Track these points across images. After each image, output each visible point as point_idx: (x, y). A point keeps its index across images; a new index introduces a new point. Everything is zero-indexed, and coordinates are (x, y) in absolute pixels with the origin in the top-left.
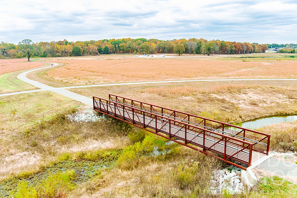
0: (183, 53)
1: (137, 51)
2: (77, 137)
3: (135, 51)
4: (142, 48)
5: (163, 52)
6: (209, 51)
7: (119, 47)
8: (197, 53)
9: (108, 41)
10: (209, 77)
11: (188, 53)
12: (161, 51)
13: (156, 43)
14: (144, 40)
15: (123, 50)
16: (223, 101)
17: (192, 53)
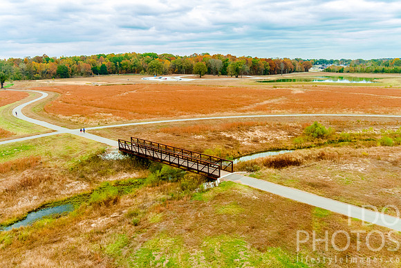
0: (206, 73)
1: (145, 71)
2: (111, 171)
3: (143, 71)
4: (152, 67)
5: (179, 72)
6: (238, 72)
7: (120, 65)
8: (222, 74)
9: (105, 57)
10: (225, 113)
11: (212, 74)
12: (177, 70)
13: (170, 60)
14: (154, 56)
15: (127, 69)
16: (230, 139)
17: (217, 73)
